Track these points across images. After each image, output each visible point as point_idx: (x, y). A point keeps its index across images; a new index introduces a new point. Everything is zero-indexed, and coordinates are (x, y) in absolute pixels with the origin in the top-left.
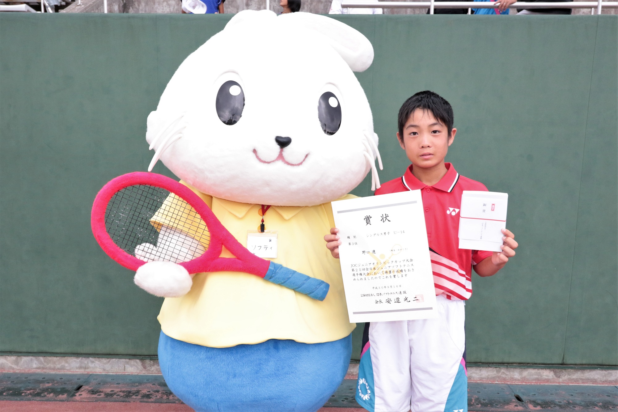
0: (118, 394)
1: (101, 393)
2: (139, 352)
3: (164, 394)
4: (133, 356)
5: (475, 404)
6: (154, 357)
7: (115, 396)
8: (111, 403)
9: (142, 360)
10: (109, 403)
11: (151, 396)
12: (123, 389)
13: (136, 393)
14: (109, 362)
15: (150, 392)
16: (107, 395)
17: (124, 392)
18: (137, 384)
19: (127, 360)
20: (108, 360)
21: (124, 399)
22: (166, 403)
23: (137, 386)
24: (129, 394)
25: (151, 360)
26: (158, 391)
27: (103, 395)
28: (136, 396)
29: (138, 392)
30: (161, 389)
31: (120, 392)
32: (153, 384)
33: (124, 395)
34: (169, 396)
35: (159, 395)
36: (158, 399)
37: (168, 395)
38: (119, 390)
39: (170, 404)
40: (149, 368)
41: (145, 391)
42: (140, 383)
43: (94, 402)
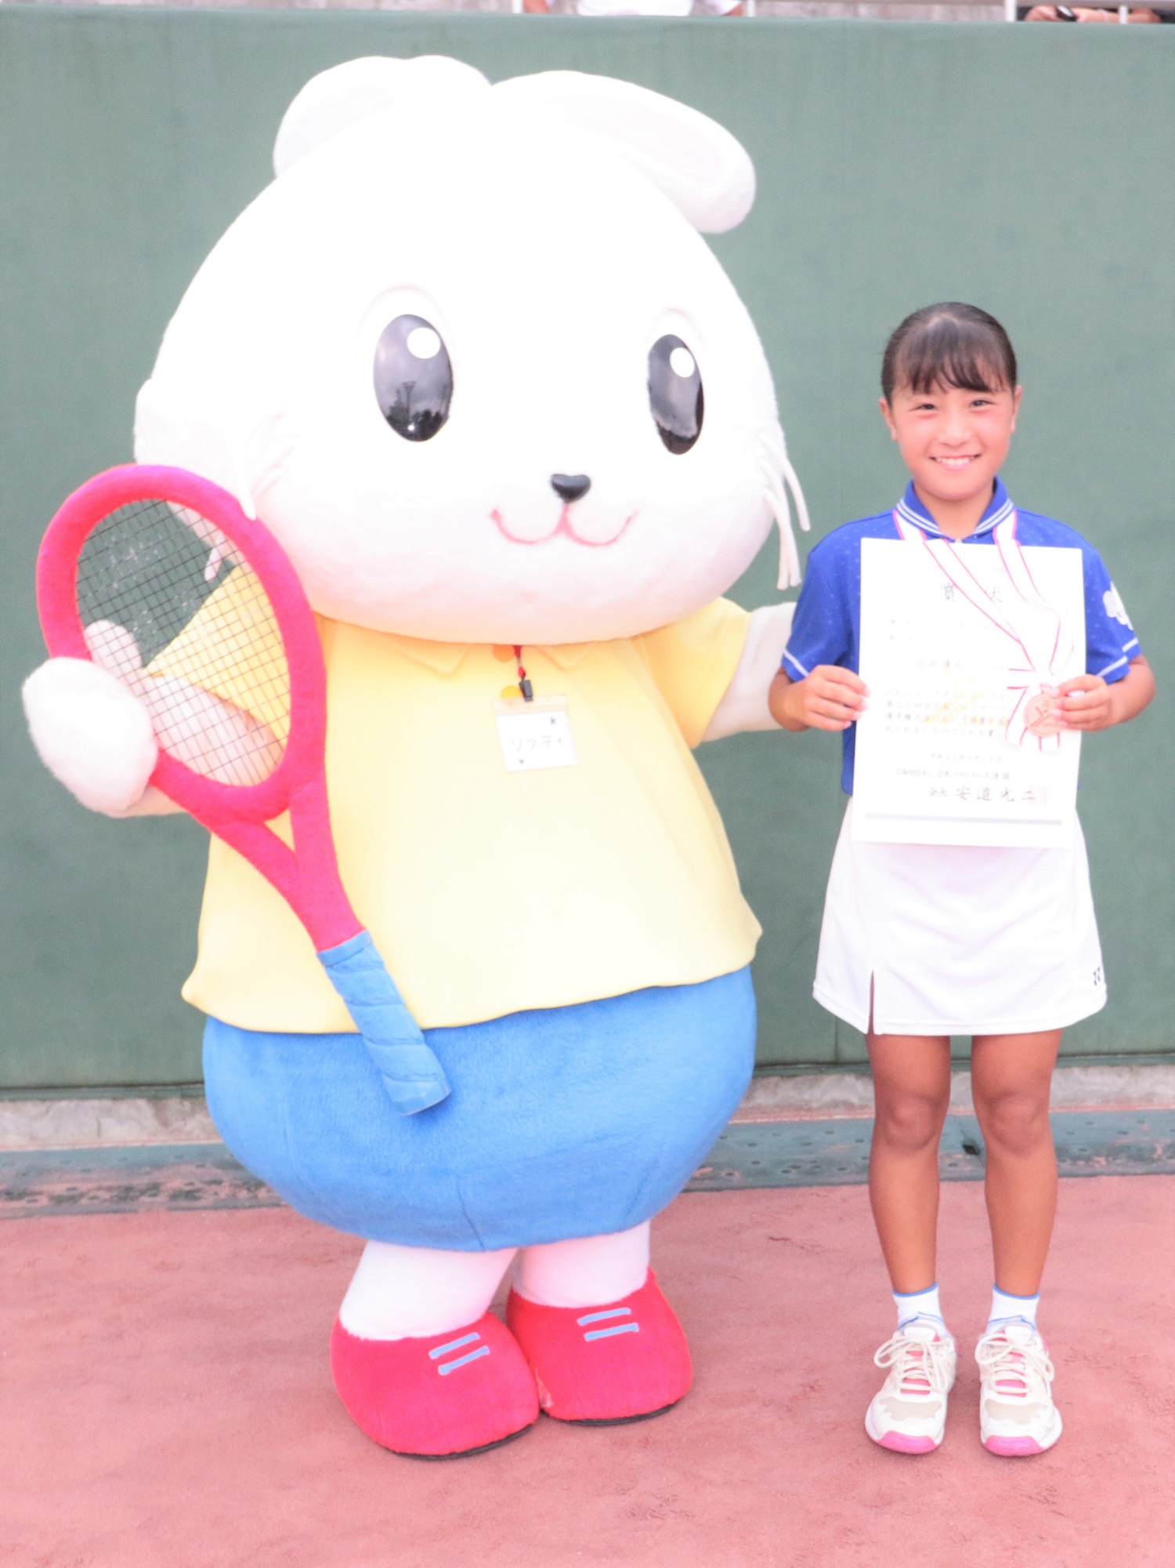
0: (91, 1194)
1: (37, 1197)
2: (144, 1076)
3: (237, 1186)
4: (129, 1088)
5: (1164, 1157)
6: (191, 1088)
7: (84, 1201)
8: (77, 1219)
9: (155, 1099)
10: (68, 1219)
11: (198, 1194)
12: (106, 1184)
13: (148, 1189)
14: (48, 1111)
15: (192, 1184)
16: (58, 1200)
17: (109, 1189)
18: (148, 1169)
19: (107, 1103)
20: (43, 1106)
21: (114, 1207)
22: (251, 1207)
23: (148, 1173)
24: (126, 1194)
25: (184, 1097)
26: (219, 1182)
27: (43, 1201)
28: (150, 1196)
29: (154, 1189)
30: (227, 1177)
31: (99, 1189)
32: (198, 1166)
33: (111, 1197)
34: (256, 1189)
35: (224, 1192)
36: (222, 1200)
37: (253, 1189)
38: (96, 1185)
39: (264, 1210)
40: (178, 1124)
41: (178, 1184)
42: (158, 1166)
43: (21, 1218)
